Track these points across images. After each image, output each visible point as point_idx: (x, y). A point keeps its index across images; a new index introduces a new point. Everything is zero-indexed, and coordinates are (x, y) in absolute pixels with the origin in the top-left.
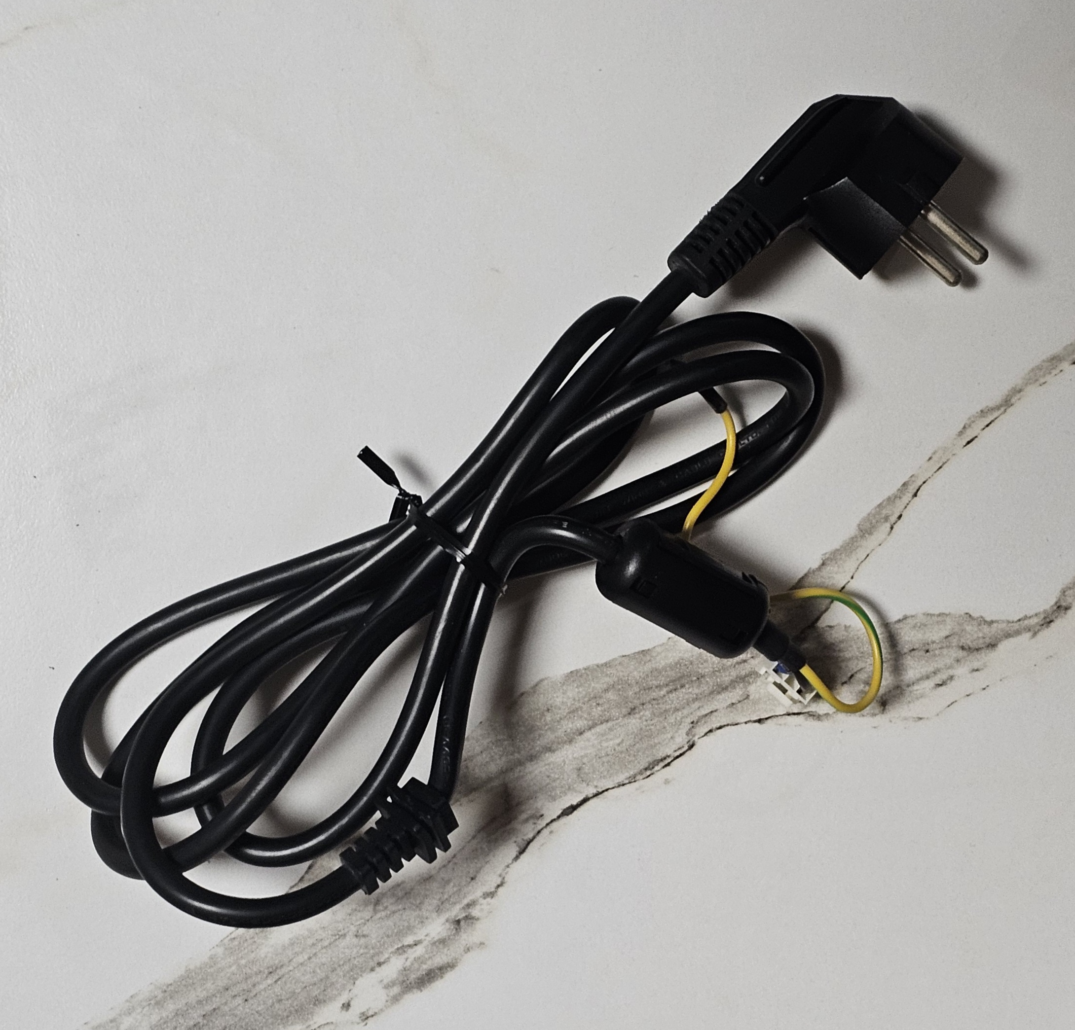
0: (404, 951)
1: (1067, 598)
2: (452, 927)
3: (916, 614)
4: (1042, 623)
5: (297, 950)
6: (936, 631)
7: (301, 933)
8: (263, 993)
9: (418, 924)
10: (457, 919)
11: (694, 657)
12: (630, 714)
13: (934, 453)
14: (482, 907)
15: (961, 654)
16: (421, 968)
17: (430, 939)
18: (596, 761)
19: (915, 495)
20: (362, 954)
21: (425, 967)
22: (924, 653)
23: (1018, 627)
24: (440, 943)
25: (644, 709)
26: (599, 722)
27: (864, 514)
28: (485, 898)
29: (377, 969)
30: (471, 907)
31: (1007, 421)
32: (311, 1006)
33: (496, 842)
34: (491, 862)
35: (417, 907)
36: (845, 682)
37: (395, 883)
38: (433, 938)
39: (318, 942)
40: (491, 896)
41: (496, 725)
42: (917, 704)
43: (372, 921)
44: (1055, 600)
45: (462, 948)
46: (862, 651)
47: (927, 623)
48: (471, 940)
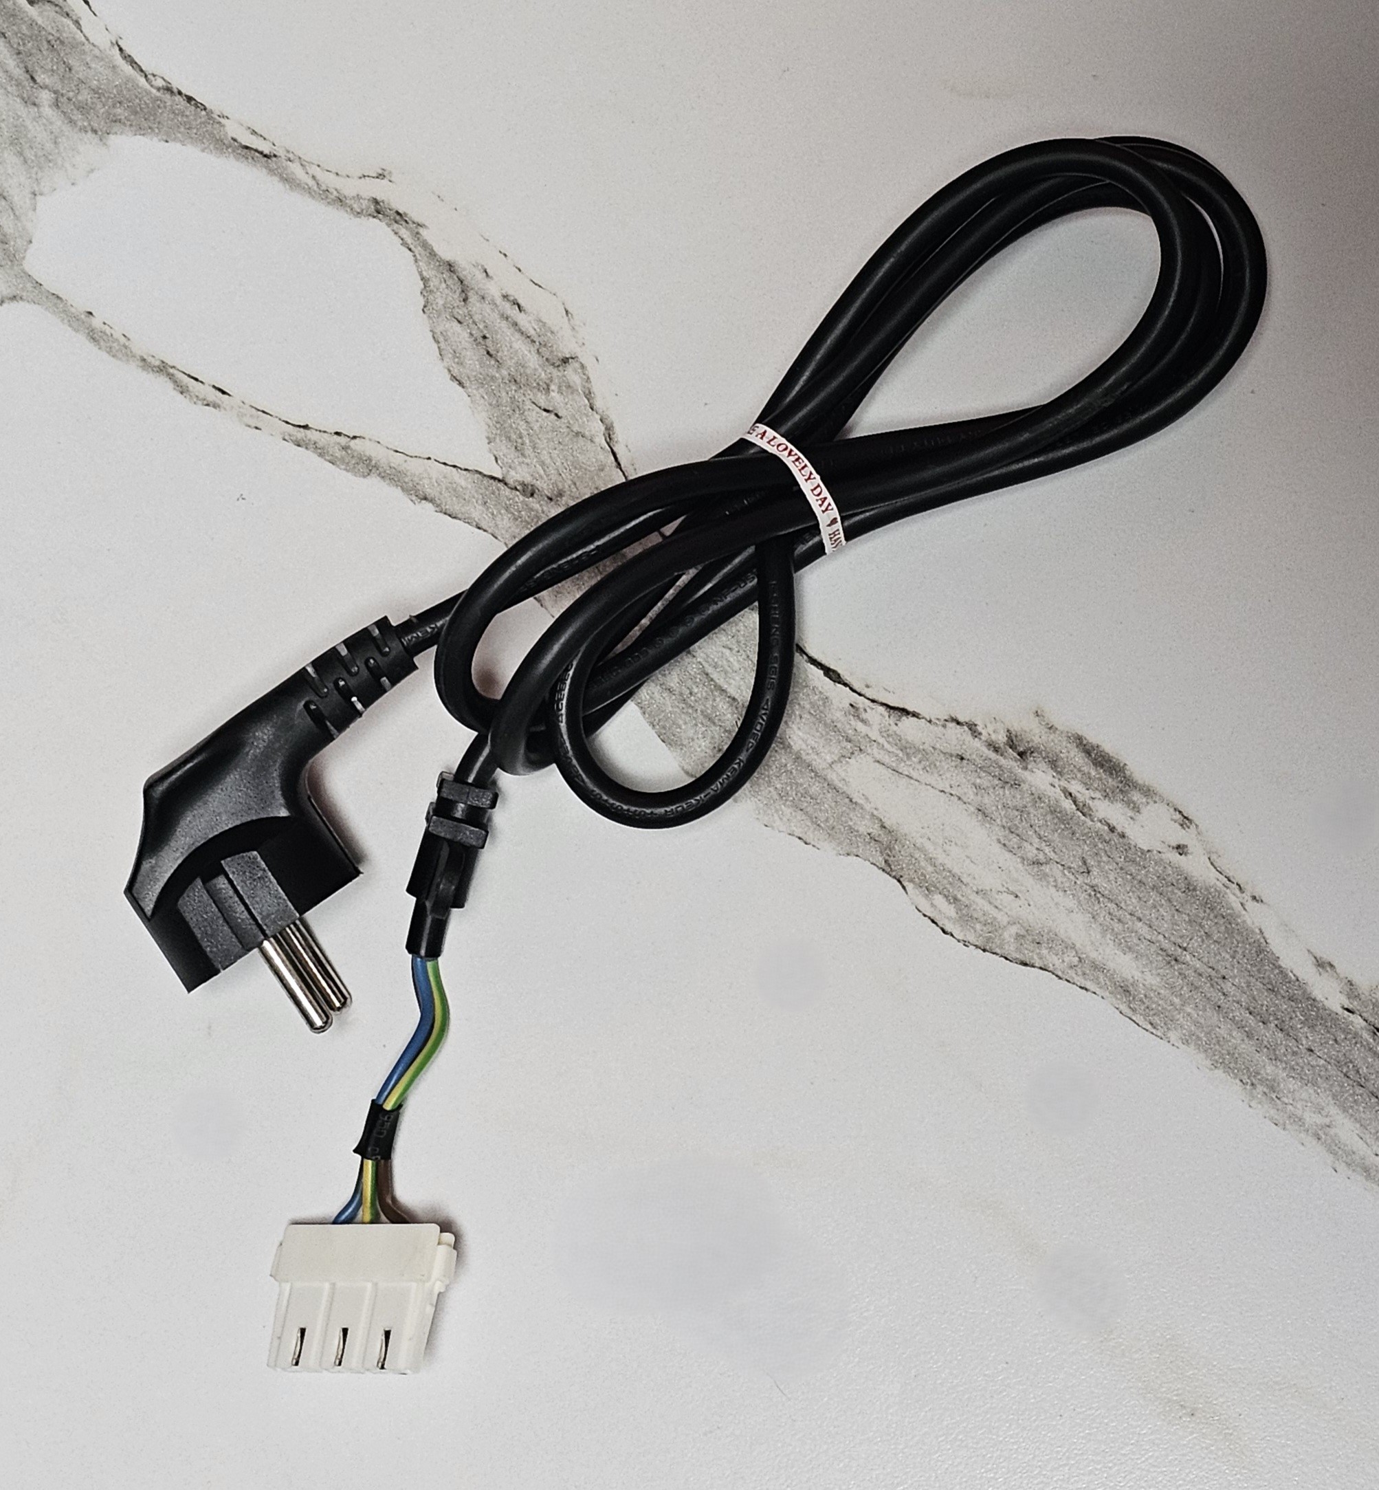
0: (1084, 805)
1: (364, 207)
2: (1032, 759)
3: (444, 367)
4: (404, 223)
5: (1136, 941)
6: (458, 337)
7: (1111, 942)
8: (1205, 960)
9: (1045, 803)
10: (1018, 757)
13: (249, 426)
14: (991, 733)
15: (473, 298)
16: (1097, 776)
17: (1057, 780)
19: (306, 427)
20: (1109, 857)
21: (1093, 773)
22: (487, 340)
23: (419, 248)
24: (1057, 766)
26: (712, 683)
27: (349, 475)
28: (980, 734)
29: (1119, 829)
30: (996, 745)
31: (182, 360)
32: (1198, 892)
33: (906, 748)
34: (932, 745)
35: (1022, 811)
36: (557, 415)
37: (1003, 851)
38: (1054, 777)
39: (1116, 916)
40: (973, 727)
41: (761, 805)
42: (549, 323)
43: (1062, 860)
44: (371, 219)
45: (1052, 737)
46: (511, 412)
47: (451, 351)
48: (1037, 731)
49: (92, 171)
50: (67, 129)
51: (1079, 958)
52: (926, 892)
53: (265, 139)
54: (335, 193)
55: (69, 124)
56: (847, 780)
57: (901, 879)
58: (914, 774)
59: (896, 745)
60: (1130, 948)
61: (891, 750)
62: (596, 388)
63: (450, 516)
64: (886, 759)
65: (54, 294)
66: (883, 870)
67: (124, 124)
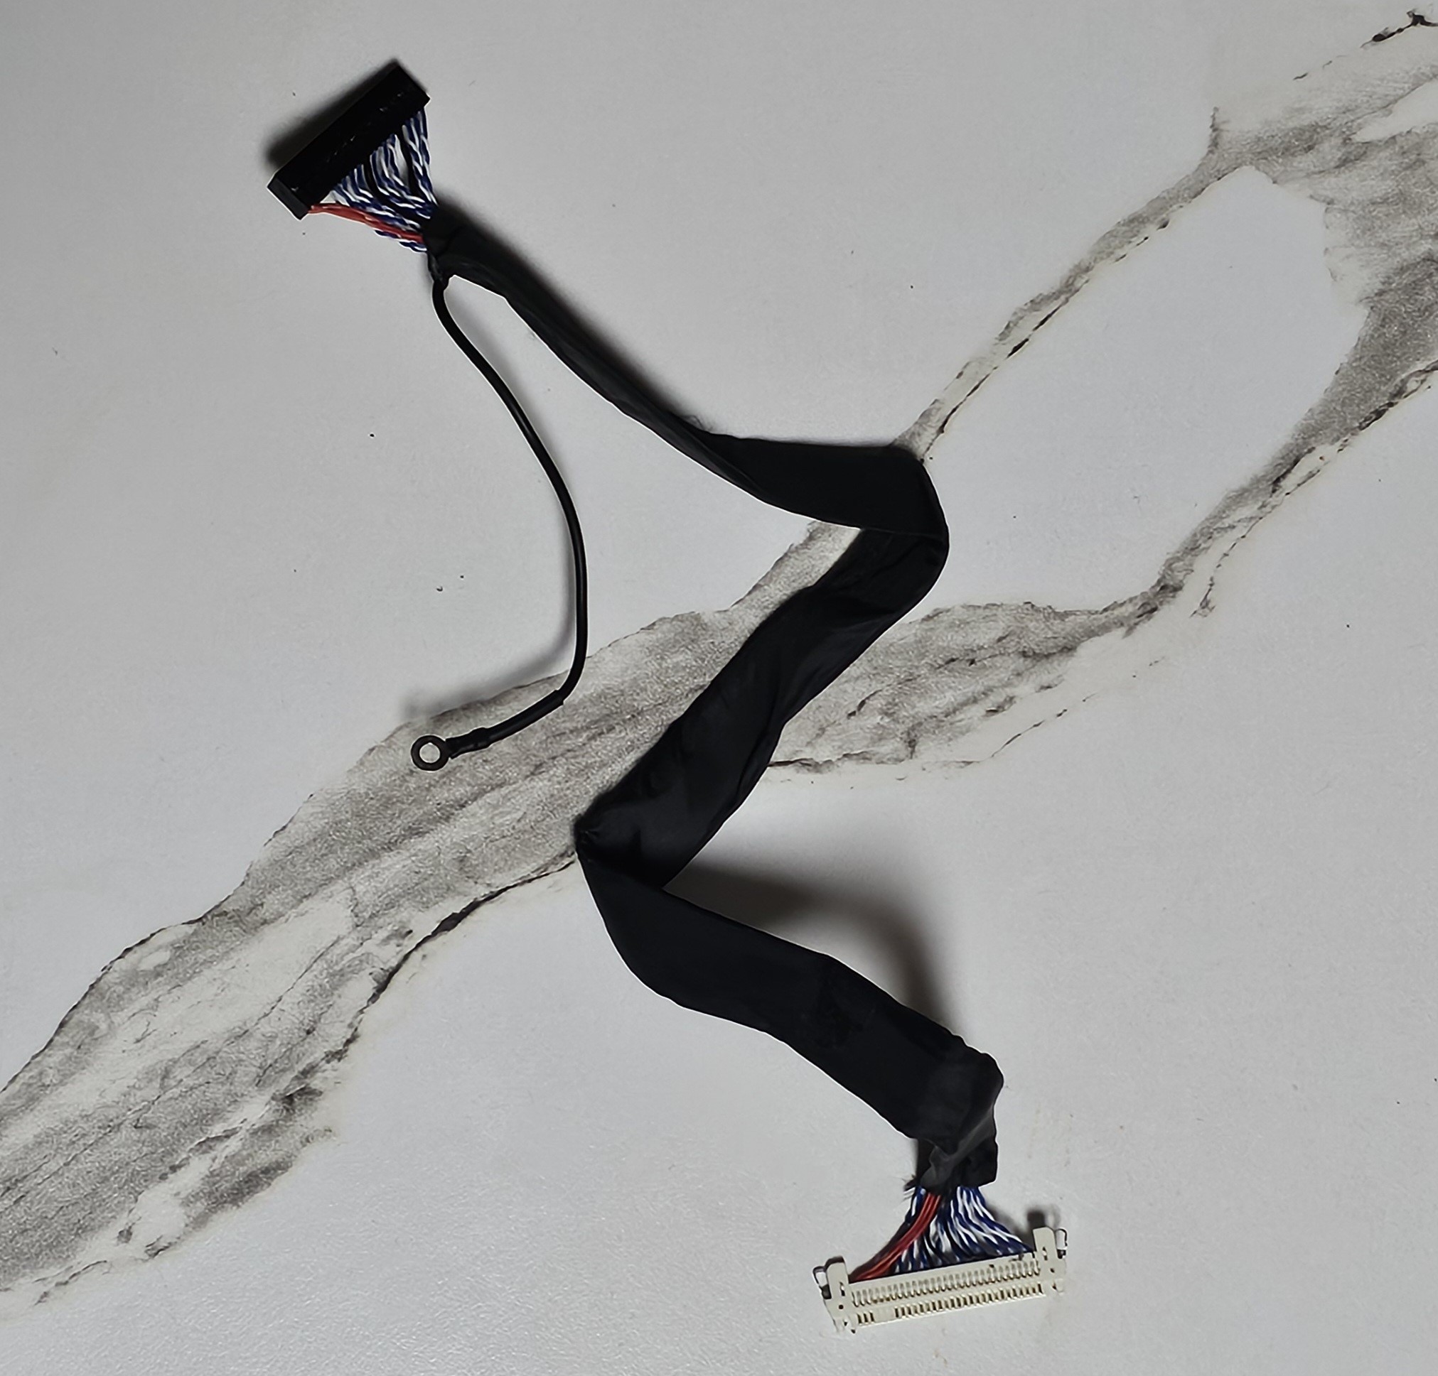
0: (210, 1147)
1: (1176, 573)
2: (281, 1107)
3: (954, 607)
4: (1140, 612)
5: (47, 1152)
6: (982, 632)
7: (52, 1126)
9: (229, 1105)
10: (288, 1094)
11: (626, 685)
12: (533, 774)
13: (965, 367)
14: (326, 1074)
15: (1023, 662)
16: (237, 1173)
17: (248, 1127)
18: (487, 846)
19: (941, 430)
20: (146, 1155)
21: (242, 1169)
22: (968, 664)
23: (1104, 620)
24: (264, 1131)
25: (555, 765)
26: (489, 788)
28: (328, 1062)
29: (171, 1176)
30: (309, 1076)
31: (1073, 315)
32: (73, 1236)
33: (342, 975)
34: (335, 1006)
35: (228, 1078)
36: (853, 714)
37: (192, 1044)
38: (253, 1125)
39: (79, 1140)
40: (339, 1056)
41: (335, 798)
42: (962, 740)
43: (159, 1103)
44: (1158, 577)
45: (297, 1138)
46: (875, 665)
47: (968, 620)
48: (311, 1124)
49: (1333, 276)
50: (1396, 262)
51: (49, 1086)
52: (178, 945)
53: (1299, 485)
54: (1203, 546)
55: (1400, 267)
56: (331, 900)
57: (201, 923)
58: (309, 975)
59: (349, 966)
60: (40, 1143)
61: (347, 958)
62: (869, 769)
63: (781, 559)
64: (337, 950)
65: (1203, 189)
66: (217, 907)
67: (1376, 330)
